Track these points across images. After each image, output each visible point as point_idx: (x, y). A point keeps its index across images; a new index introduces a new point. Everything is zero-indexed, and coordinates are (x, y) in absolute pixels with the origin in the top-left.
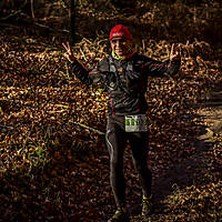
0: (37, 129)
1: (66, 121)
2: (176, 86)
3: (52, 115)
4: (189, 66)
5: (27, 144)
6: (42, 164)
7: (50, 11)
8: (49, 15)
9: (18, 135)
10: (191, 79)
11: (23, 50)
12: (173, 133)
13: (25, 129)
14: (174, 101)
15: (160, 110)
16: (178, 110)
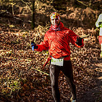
0: (15, 72)
1: (30, 68)
2: (87, 51)
3: (23, 65)
4: (94, 41)
5: (10, 79)
6: (17, 90)
7: (22, 11)
8: (21, 13)
9: (5, 75)
10: (94, 48)
11: (8, 31)
12: (85, 75)
13: (9, 72)
14: (86, 59)
15: (78, 63)
16: (88, 63)
